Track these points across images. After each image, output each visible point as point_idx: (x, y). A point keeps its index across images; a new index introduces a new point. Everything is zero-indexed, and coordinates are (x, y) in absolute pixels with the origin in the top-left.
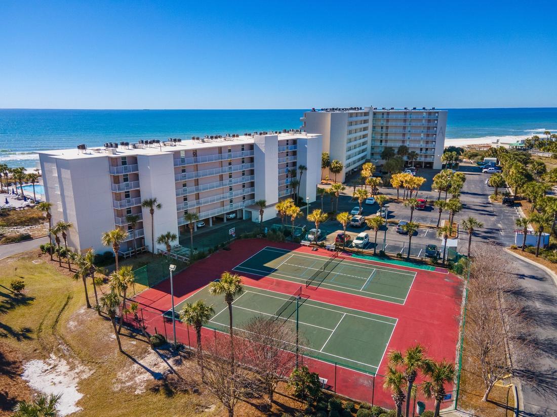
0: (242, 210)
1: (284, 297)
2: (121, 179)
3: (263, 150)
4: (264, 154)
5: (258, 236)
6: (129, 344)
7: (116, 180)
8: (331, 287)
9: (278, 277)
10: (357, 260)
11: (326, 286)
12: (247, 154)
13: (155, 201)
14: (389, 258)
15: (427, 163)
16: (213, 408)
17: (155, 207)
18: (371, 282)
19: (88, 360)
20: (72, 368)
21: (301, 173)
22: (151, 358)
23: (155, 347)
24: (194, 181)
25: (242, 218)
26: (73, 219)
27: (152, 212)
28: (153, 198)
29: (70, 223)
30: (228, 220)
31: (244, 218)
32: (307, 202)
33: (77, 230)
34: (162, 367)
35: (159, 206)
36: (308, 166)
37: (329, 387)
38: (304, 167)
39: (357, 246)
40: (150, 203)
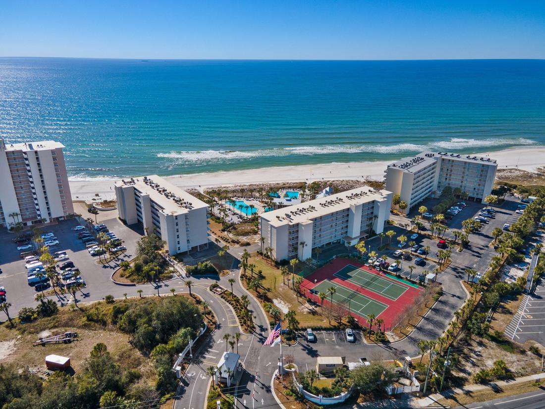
0: (340, 239)
1: (351, 291)
2: (292, 232)
3: (354, 212)
6: (301, 299)
7: (290, 233)
8: (371, 290)
9: (351, 281)
10: (387, 278)
11: (369, 289)
12: (345, 213)
13: (304, 243)
14: (402, 278)
15: (477, 199)
16: (325, 321)
17: (304, 245)
18: (387, 289)
19: (289, 302)
20: (285, 304)
21: (375, 219)
22: (307, 305)
23: (308, 302)
25: (340, 242)
26: (274, 246)
27: (303, 247)
28: (304, 241)
29: (273, 248)
30: (333, 243)
31: (341, 243)
32: (377, 233)
34: (311, 308)
35: (306, 245)
37: (357, 322)
38: (377, 215)
39: (390, 270)
40: (302, 244)
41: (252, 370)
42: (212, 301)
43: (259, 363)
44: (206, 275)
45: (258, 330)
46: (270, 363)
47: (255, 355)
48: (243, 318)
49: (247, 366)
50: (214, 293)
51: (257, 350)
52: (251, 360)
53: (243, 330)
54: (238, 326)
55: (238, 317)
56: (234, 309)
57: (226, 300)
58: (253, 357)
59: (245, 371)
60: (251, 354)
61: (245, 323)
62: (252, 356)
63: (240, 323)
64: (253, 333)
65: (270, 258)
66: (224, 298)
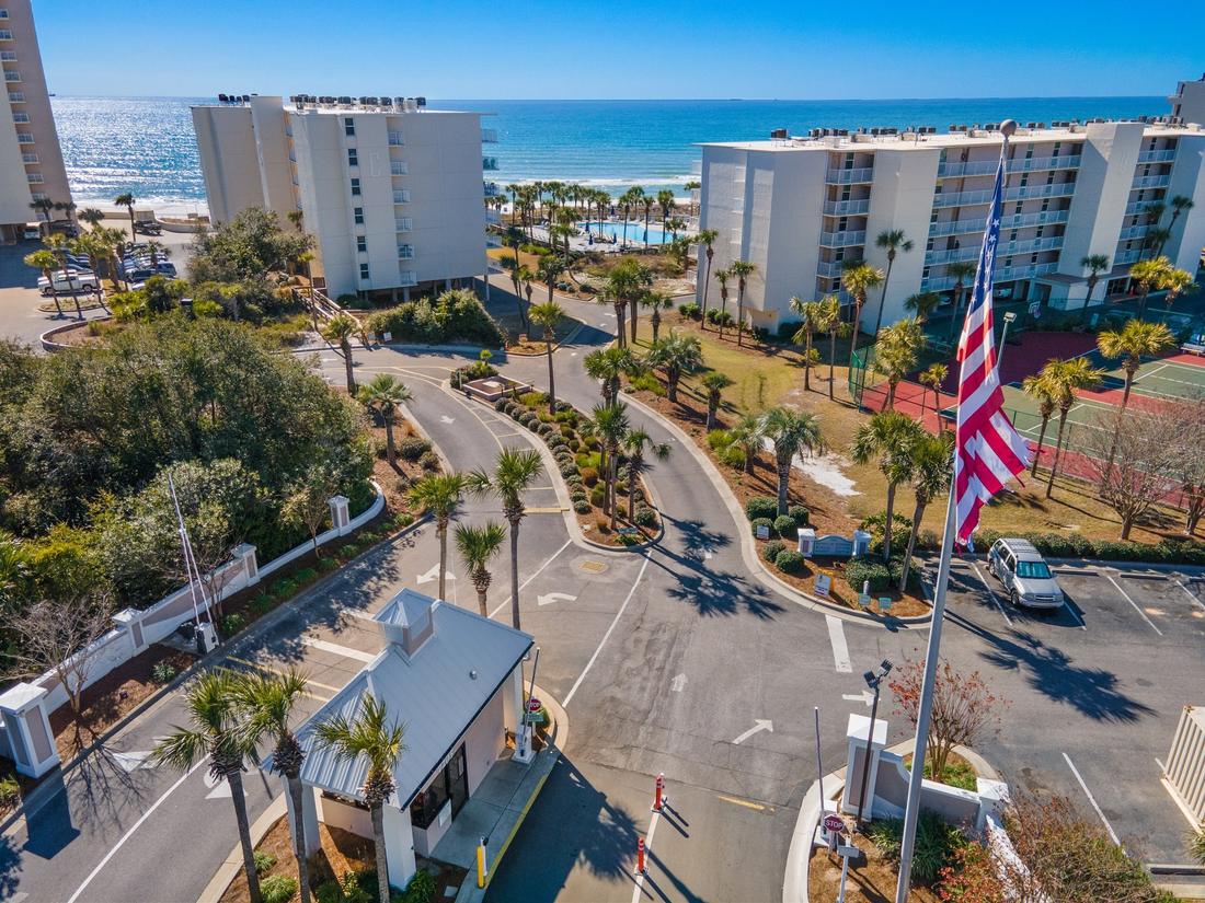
0: (1029, 283)
2: (840, 194)
3: (1106, 155)
4: (1107, 163)
5: (1074, 328)
7: (832, 194)
12: (1063, 163)
13: (900, 235)
17: (899, 249)
21: (1176, 214)
24: (951, 212)
26: (760, 258)
27: (892, 255)
28: (896, 228)
29: (751, 262)
33: (765, 277)
35: (907, 246)
36: (1195, 199)
38: (1185, 200)
40: (890, 240)
41: (620, 762)
42: (447, 420)
43: (677, 714)
44: (450, 348)
45: (673, 540)
46: (765, 724)
47: (649, 662)
48: (591, 482)
49: (587, 734)
50: (469, 394)
51: (665, 637)
52: (619, 693)
53: (587, 533)
54: (560, 515)
55: (565, 476)
56: (552, 447)
57: (516, 418)
58: (629, 672)
59: (563, 766)
60: (627, 656)
61: (600, 502)
62: (629, 664)
63: (575, 499)
64: (642, 551)
65: (732, 325)
66: (509, 412)
